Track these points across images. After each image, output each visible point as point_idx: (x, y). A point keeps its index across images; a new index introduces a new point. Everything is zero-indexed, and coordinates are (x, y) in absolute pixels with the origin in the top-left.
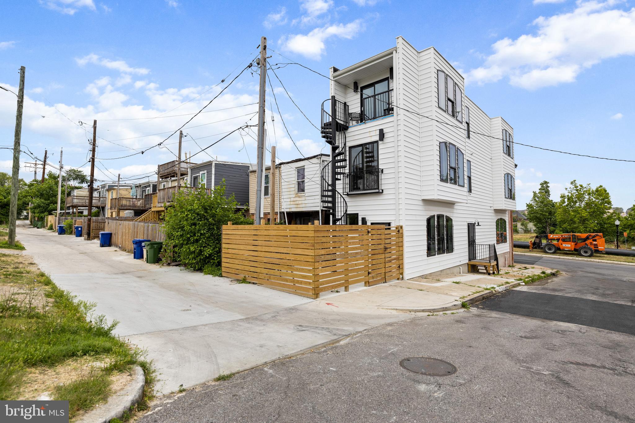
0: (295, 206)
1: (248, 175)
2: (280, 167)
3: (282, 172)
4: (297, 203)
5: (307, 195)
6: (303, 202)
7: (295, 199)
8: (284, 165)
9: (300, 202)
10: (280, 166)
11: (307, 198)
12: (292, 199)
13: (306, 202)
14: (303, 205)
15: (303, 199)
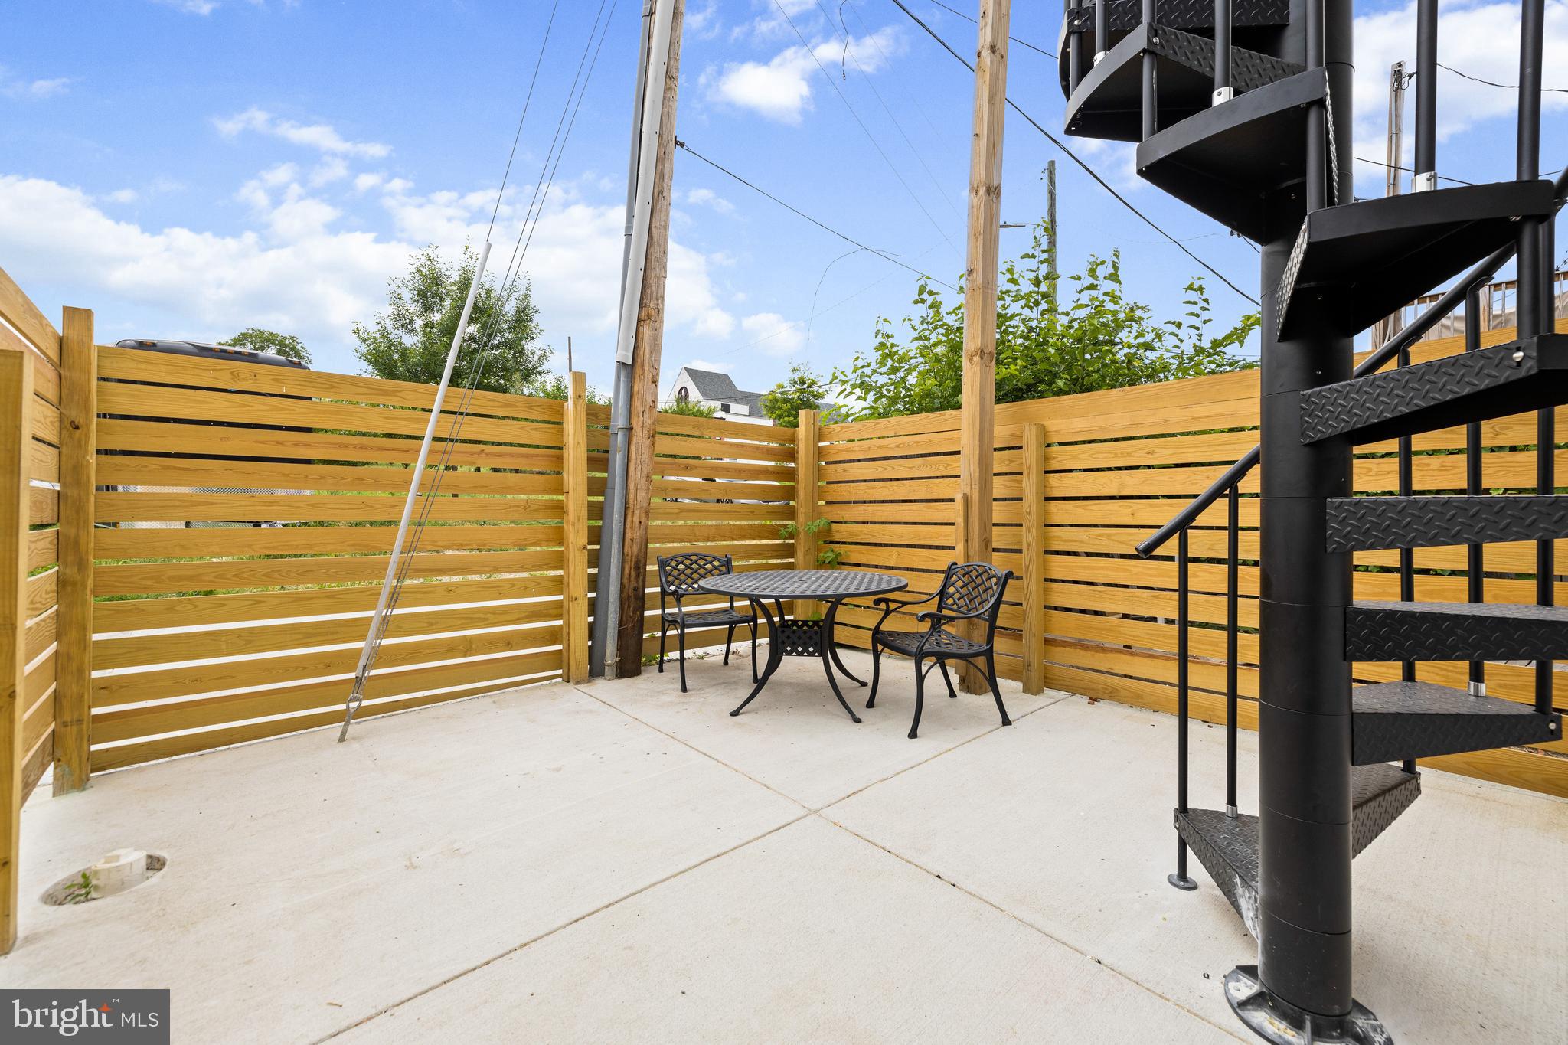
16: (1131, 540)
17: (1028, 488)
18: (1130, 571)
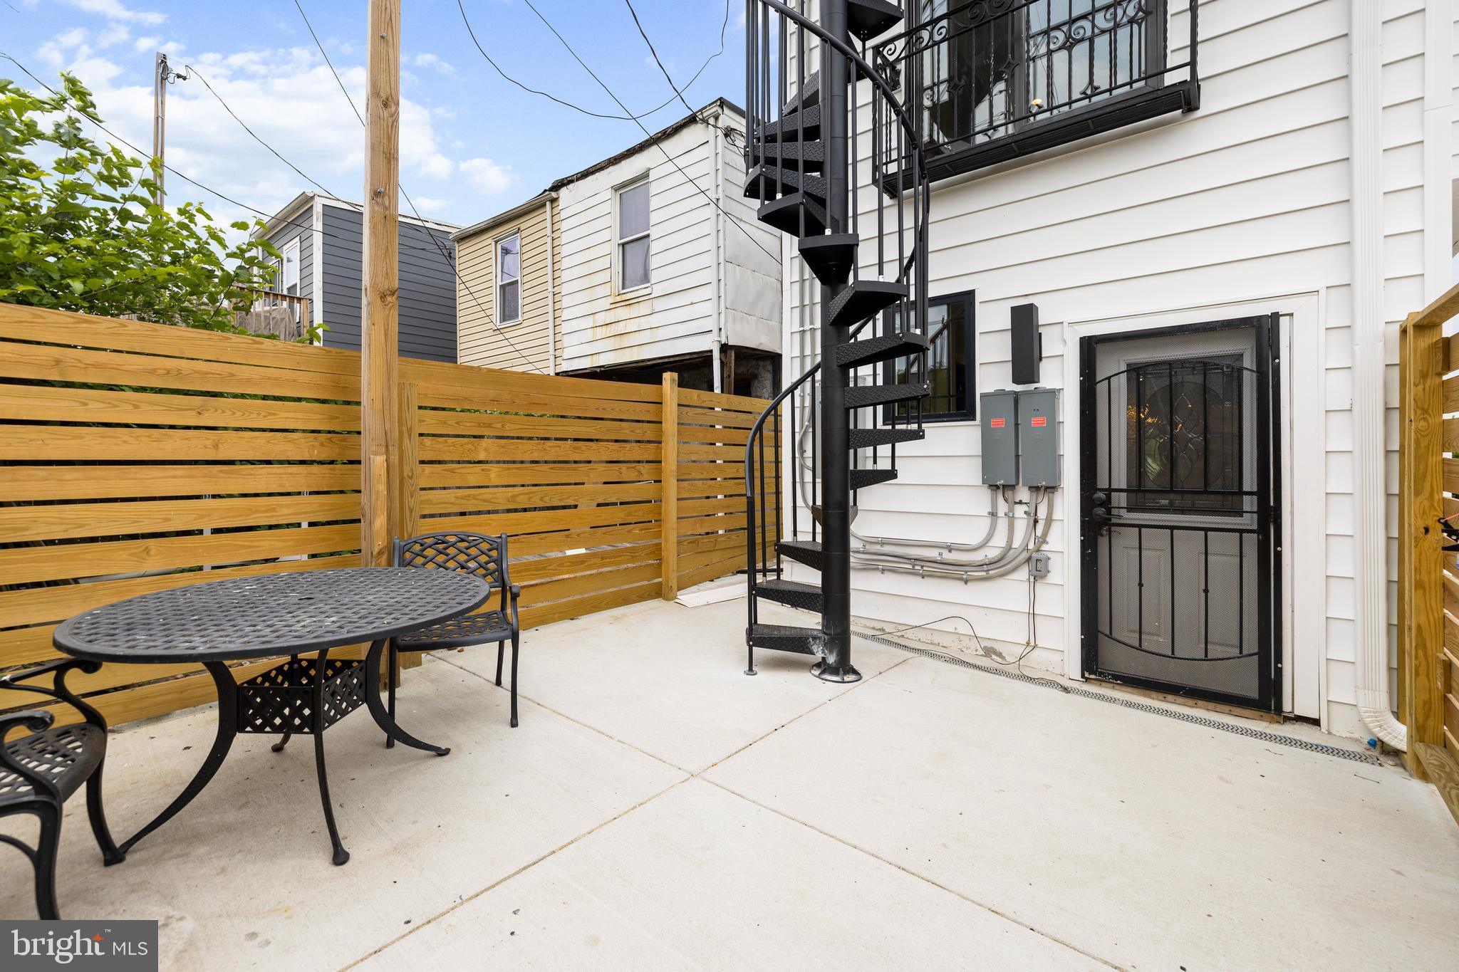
0: (611, 344)
1: (450, 256)
2: (553, 201)
3: (563, 215)
4: (620, 328)
5: (658, 290)
6: (644, 323)
7: (610, 317)
8: (571, 186)
9: (631, 326)
10: (554, 195)
11: (659, 305)
12: (601, 319)
13: (655, 320)
14: (645, 337)
15: (644, 308)
16: (493, 498)
17: (410, 451)
18: (490, 525)
